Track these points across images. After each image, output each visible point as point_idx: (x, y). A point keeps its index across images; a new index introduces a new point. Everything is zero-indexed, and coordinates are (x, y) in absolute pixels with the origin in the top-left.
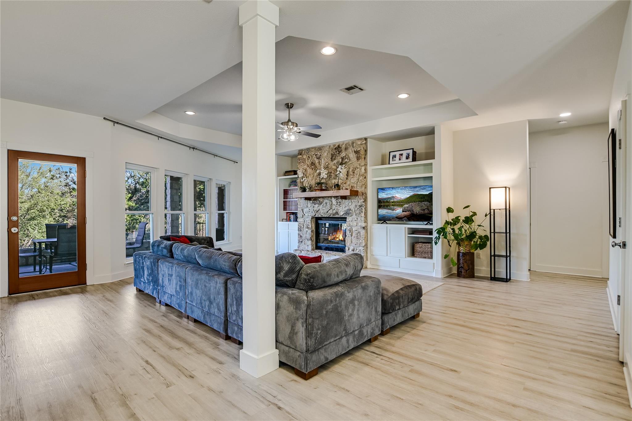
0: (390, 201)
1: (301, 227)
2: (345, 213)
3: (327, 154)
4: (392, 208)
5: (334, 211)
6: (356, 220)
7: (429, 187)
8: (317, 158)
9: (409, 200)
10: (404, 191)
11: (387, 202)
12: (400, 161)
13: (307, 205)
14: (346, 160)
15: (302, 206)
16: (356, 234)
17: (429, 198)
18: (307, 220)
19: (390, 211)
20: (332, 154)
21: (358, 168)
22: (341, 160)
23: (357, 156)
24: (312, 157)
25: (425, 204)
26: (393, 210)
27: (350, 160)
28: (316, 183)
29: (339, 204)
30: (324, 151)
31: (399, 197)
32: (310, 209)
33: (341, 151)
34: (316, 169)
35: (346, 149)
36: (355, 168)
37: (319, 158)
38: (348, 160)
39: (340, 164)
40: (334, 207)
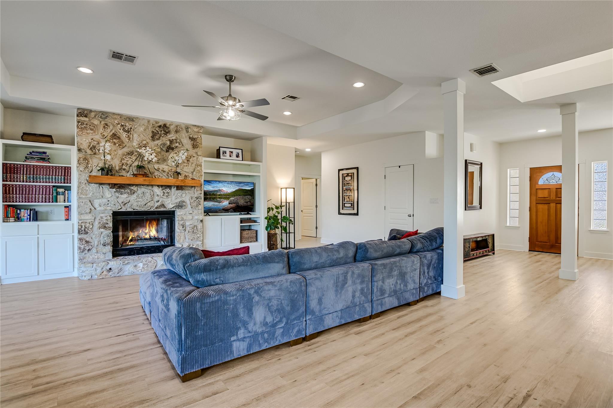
0: (216, 194)
1: (85, 228)
2: (176, 206)
3: (145, 130)
4: (218, 201)
5: (159, 204)
6: (191, 214)
7: (251, 184)
8: (124, 130)
9: (234, 194)
10: (230, 185)
12: (231, 158)
13: (102, 194)
14: (177, 144)
15: (89, 196)
16: (191, 228)
17: (251, 193)
18: (102, 218)
19: (216, 203)
20: (153, 132)
21: (194, 157)
22: (168, 143)
23: (194, 144)
24: (114, 126)
26: (220, 202)
27: (183, 145)
28: (123, 164)
29: (167, 194)
30: (138, 124)
31: (226, 190)
32: (109, 199)
33: (169, 132)
34: (121, 145)
35: (177, 132)
36: (191, 157)
37: (128, 131)
38: (180, 145)
39: (167, 147)
40: (156, 198)
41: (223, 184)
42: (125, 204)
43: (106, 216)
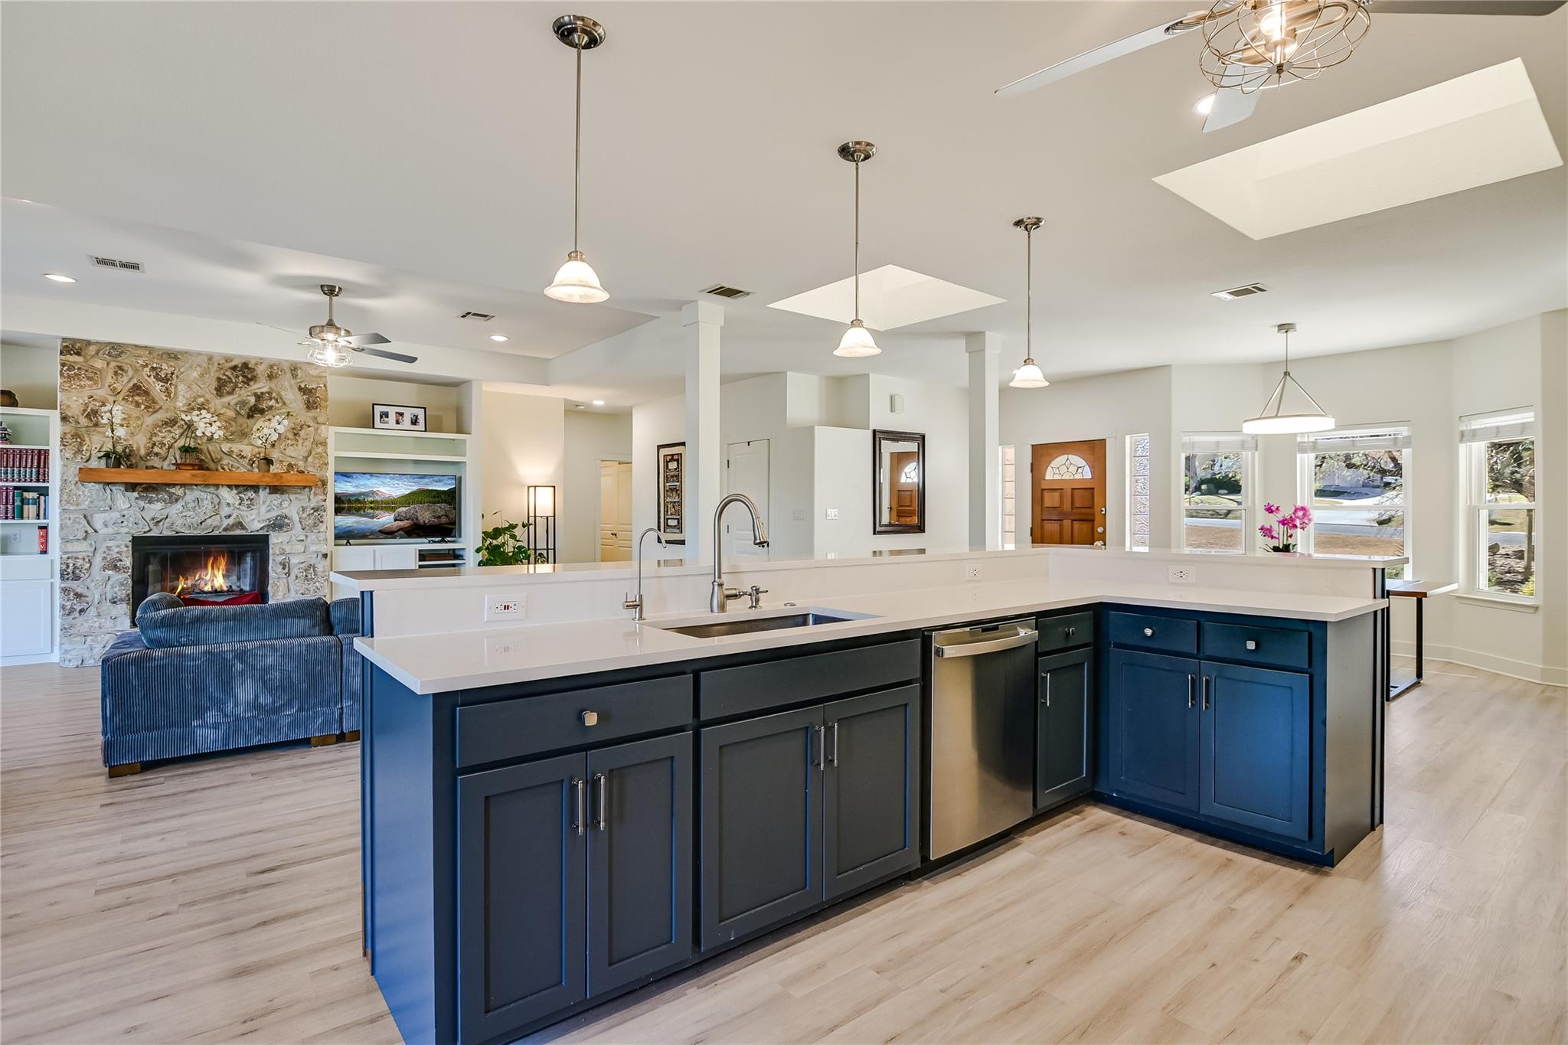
0: (364, 499)
1: (75, 568)
2: (268, 526)
3: (202, 375)
4: (368, 514)
5: (231, 521)
6: (303, 540)
8: (158, 378)
9: (408, 500)
10: (397, 482)
11: (358, 501)
12: (398, 427)
13: (110, 503)
14: (272, 403)
15: (83, 507)
16: (301, 570)
17: (450, 497)
18: (109, 548)
19: (364, 519)
20: (219, 379)
21: (309, 426)
22: (252, 400)
23: (309, 401)
24: (136, 370)
25: (441, 508)
26: (373, 517)
27: (284, 403)
28: (154, 444)
29: (249, 502)
30: (187, 365)
31: (388, 492)
32: (125, 513)
33: (254, 378)
34: (152, 406)
35: (271, 377)
36: (302, 427)
37: (166, 380)
38: (277, 402)
39: (250, 409)
40: (225, 511)
41: (381, 479)
42: (158, 522)
43: (118, 546)
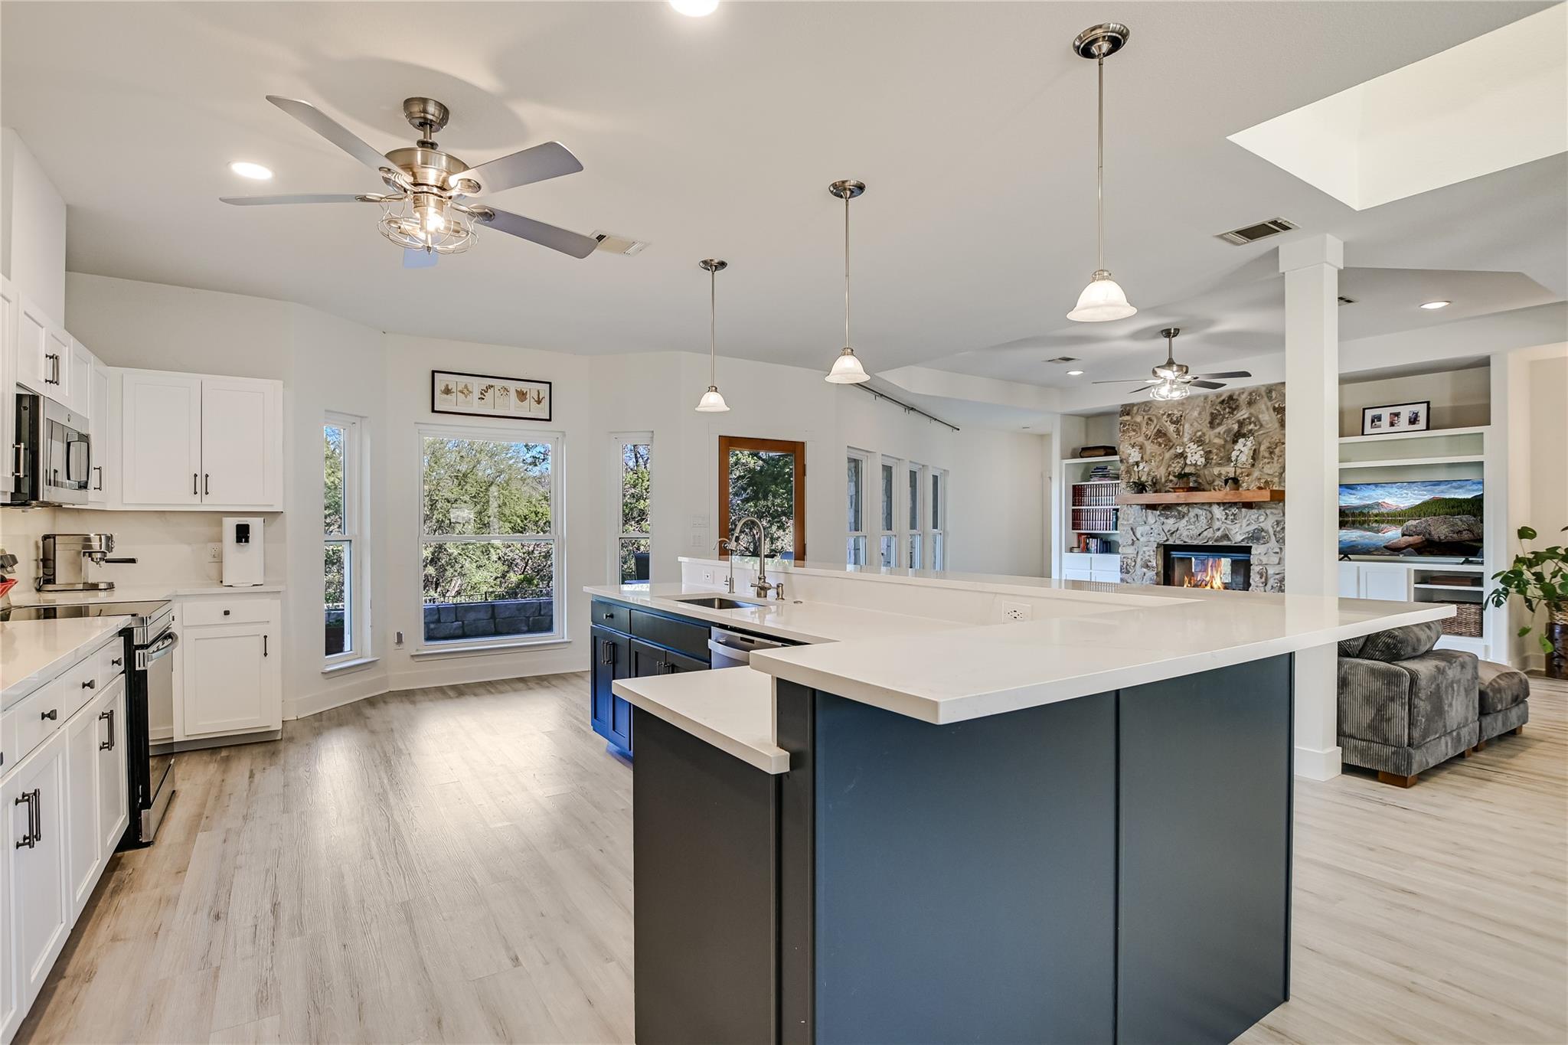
0: (1369, 512)
1: (1127, 565)
2: (1249, 538)
3: (1200, 414)
4: (1373, 528)
5: (1219, 534)
6: (1277, 553)
7: (1474, 483)
8: (1172, 422)
9: (1418, 511)
10: (1405, 491)
11: (1362, 514)
12: (1393, 429)
13: (1145, 519)
14: (1252, 427)
15: (1131, 522)
16: (1276, 581)
17: (1475, 506)
18: (1144, 552)
20: (1212, 414)
22: (1236, 427)
23: (1282, 419)
24: (1158, 419)
25: (1461, 521)
26: (1378, 531)
27: (1261, 426)
28: (1169, 474)
29: (1233, 517)
30: (1190, 408)
31: (1394, 504)
32: (1152, 527)
33: (1237, 408)
34: (1169, 445)
35: (1250, 403)
36: (1276, 445)
37: (1176, 422)
38: (1256, 426)
39: (1235, 435)
40: (1217, 524)
41: (1387, 489)
42: (1173, 533)
43: (1149, 551)
